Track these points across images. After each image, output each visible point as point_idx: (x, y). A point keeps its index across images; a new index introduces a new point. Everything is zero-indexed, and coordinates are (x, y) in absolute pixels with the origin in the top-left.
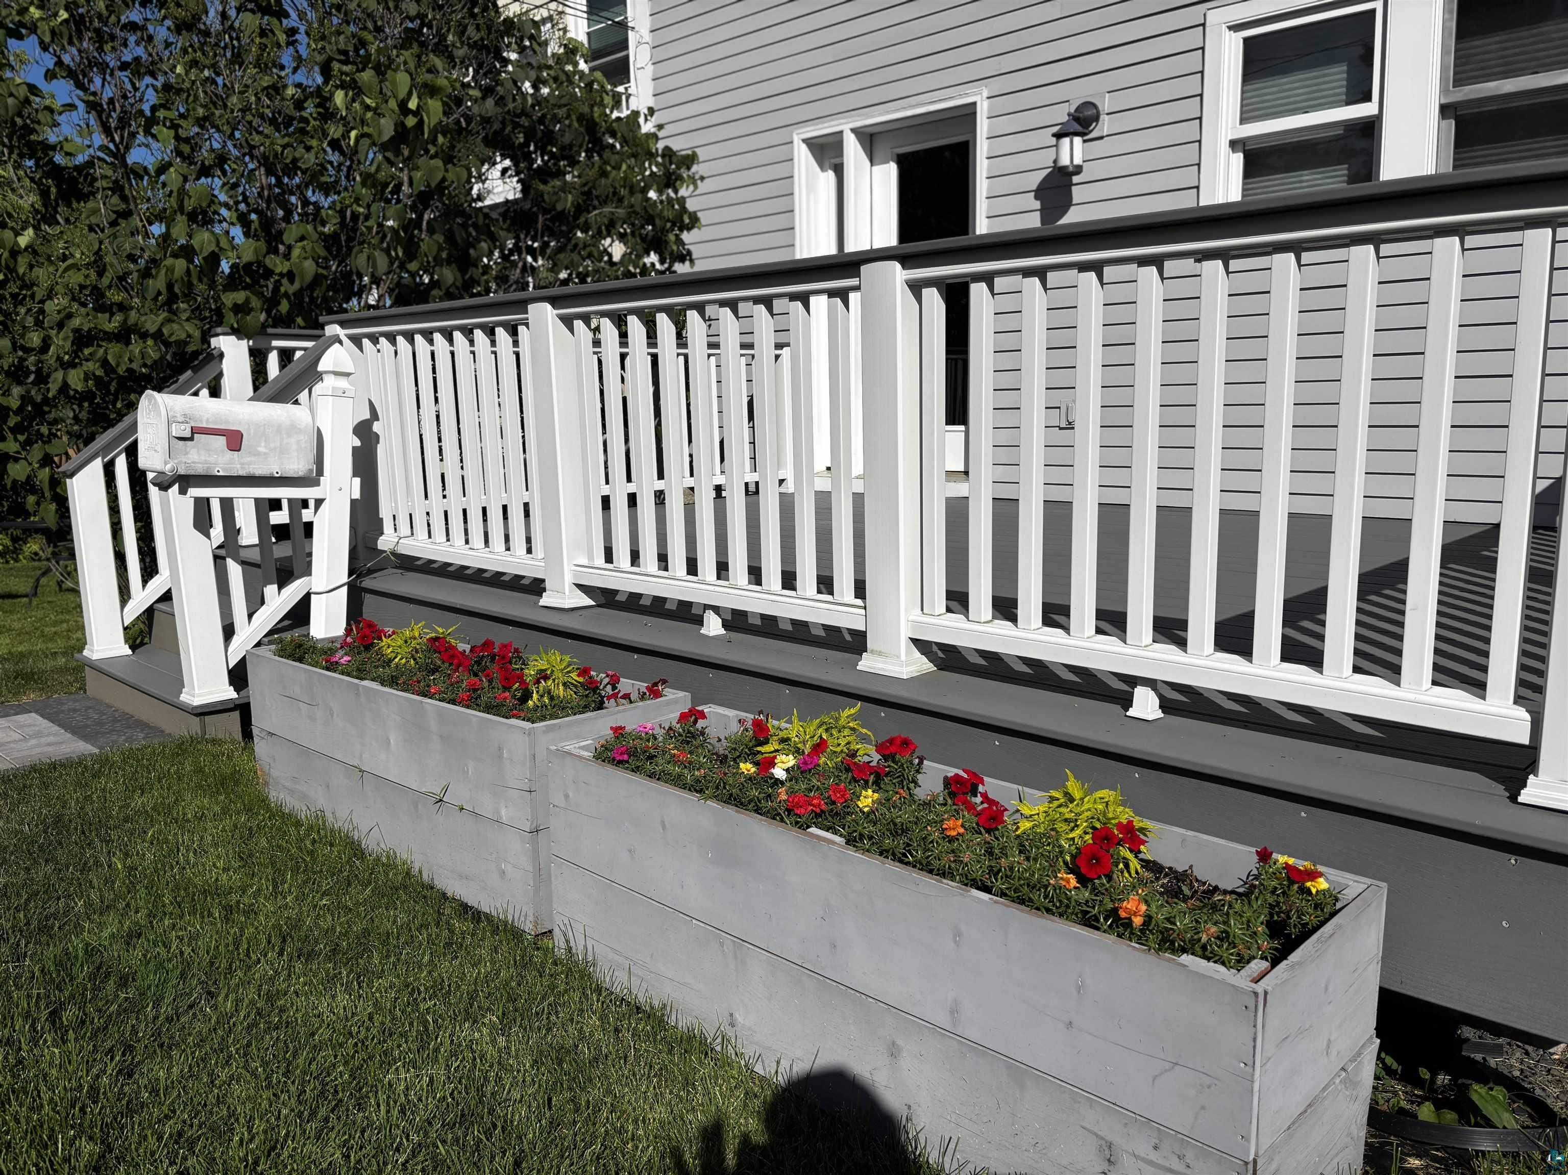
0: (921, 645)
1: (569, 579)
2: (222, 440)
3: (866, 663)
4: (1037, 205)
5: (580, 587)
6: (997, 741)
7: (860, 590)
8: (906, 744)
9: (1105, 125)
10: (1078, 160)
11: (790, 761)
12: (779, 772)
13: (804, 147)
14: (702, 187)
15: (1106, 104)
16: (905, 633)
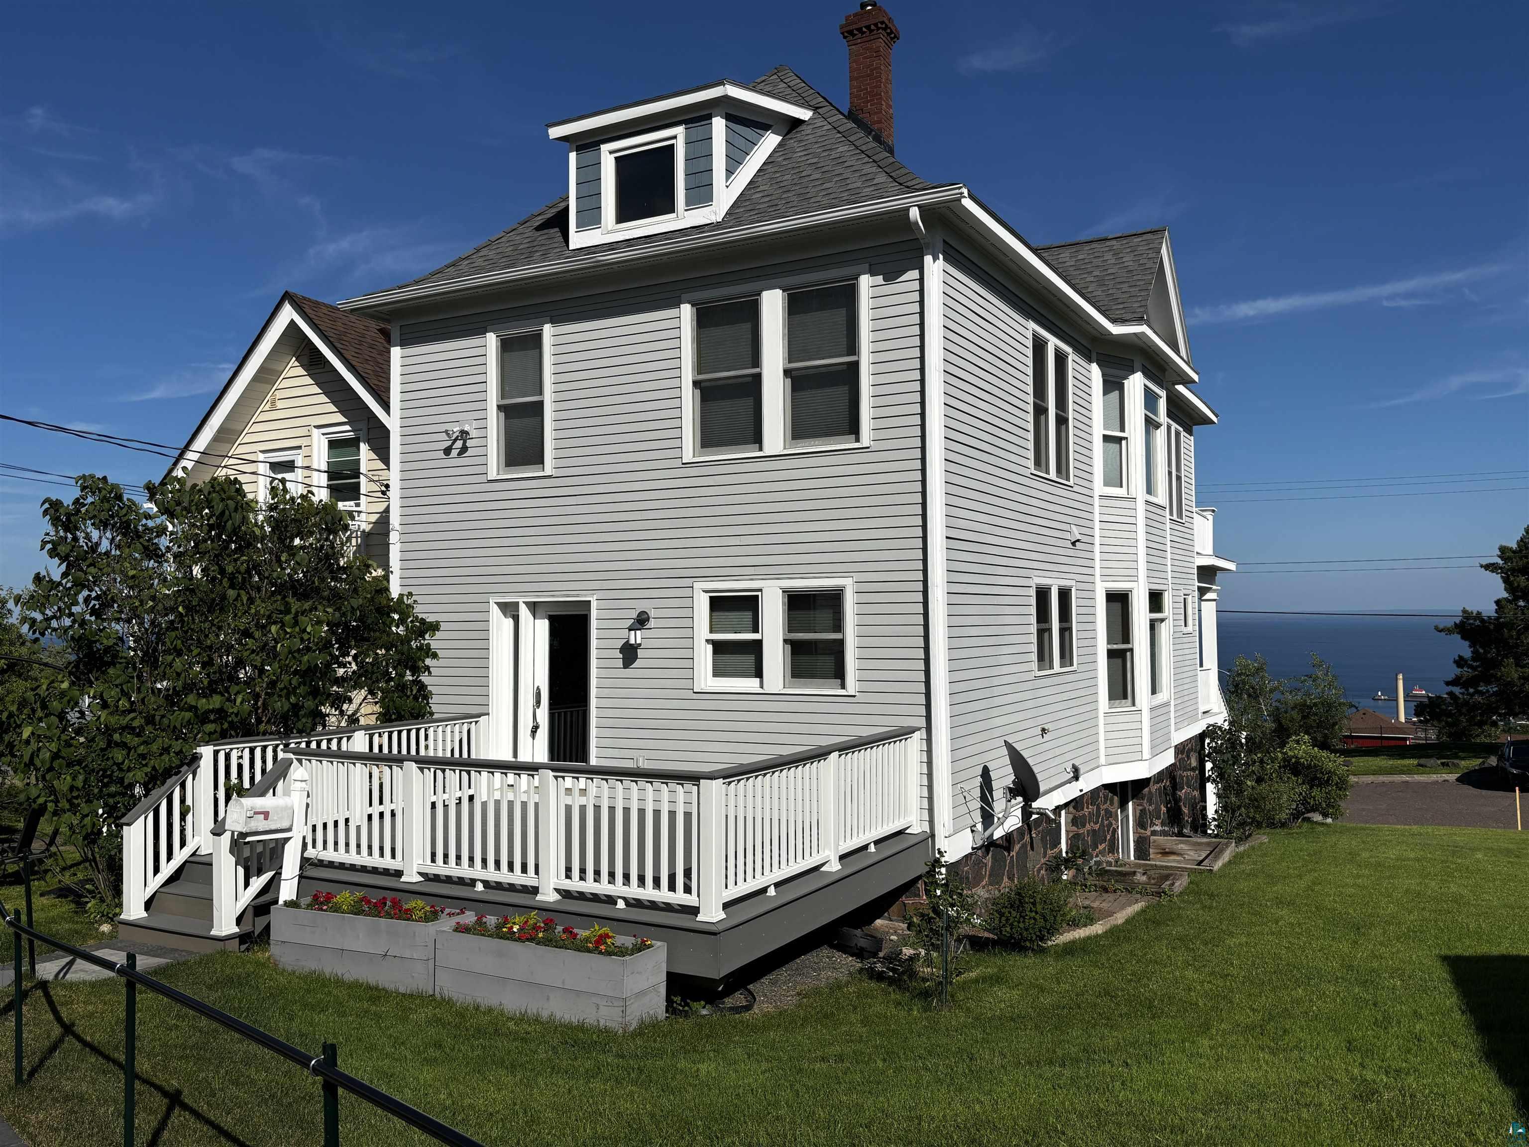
0: (557, 890)
1: (415, 870)
2: (262, 816)
3: (539, 897)
4: (621, 656)
5: (419, 873)
6: (579, 918)
7: (537, 873)
8: (551, 920)
9: (652, 623)
10: (639, 641)
11: (518, 927)
12: (515, 930)
13: (495, 606)
14: (438, 635)
15: (652, 614)
16: (552, 886)
